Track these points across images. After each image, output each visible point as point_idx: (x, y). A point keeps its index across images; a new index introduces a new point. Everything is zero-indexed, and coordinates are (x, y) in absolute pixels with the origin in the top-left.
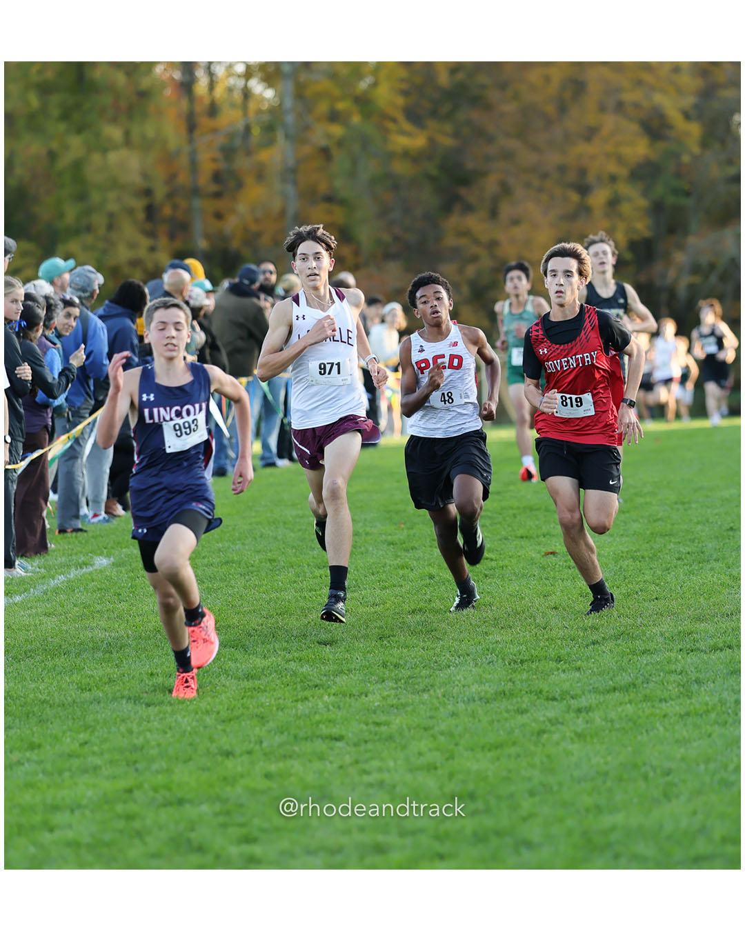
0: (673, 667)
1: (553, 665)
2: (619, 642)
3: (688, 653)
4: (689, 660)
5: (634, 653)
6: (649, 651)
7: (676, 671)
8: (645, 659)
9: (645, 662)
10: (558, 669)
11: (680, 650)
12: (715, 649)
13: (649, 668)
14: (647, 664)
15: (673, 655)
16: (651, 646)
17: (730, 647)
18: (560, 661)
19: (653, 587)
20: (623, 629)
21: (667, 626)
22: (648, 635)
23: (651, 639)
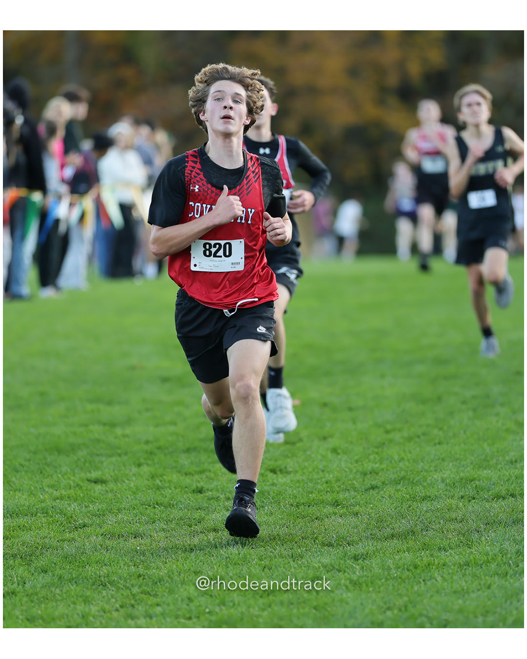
0: (454, 515)
1: (329, 509)
2: (399, 487)
3: (470, 501)
4: (470, 508)
5: (413, 499)
6: (430, 497)
7: (456, 519)
8: (425, 506)
9: (425, 509)
10: (335, 514)
11: (462, 498)
12: (498, 497)
13: (428, 515)
14: (426, 511)
15: (454, 502)
16: (432, 492)
17: (513, 495)
18: (338, 505)
19: (436, 431)
20: (403, 473)
21: (449, 472)
22: (429, 481)
23: (431, 485)
